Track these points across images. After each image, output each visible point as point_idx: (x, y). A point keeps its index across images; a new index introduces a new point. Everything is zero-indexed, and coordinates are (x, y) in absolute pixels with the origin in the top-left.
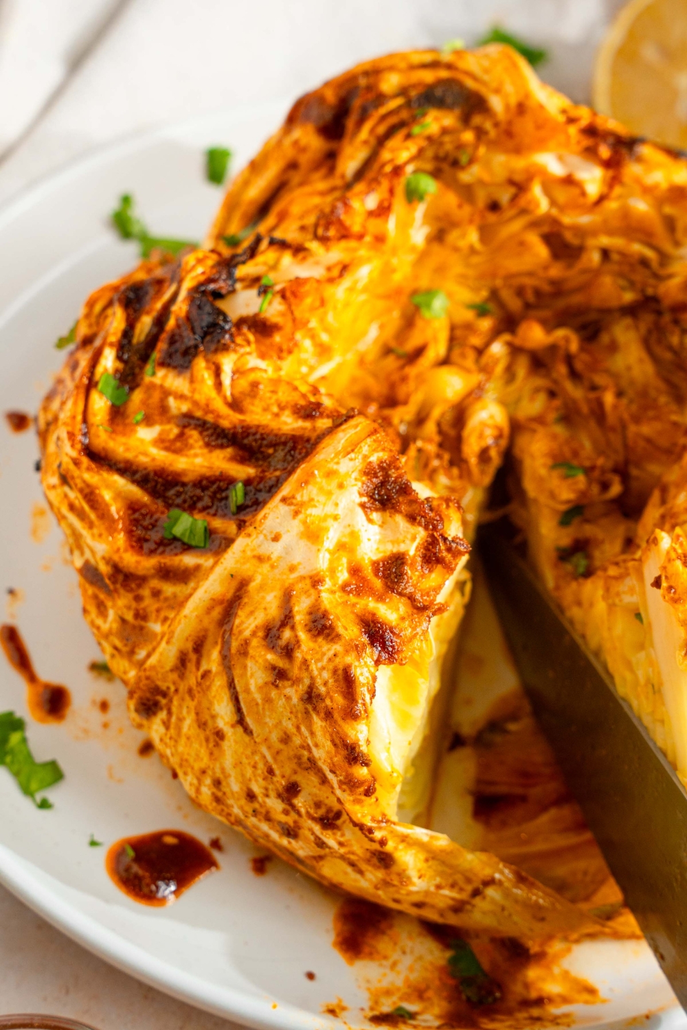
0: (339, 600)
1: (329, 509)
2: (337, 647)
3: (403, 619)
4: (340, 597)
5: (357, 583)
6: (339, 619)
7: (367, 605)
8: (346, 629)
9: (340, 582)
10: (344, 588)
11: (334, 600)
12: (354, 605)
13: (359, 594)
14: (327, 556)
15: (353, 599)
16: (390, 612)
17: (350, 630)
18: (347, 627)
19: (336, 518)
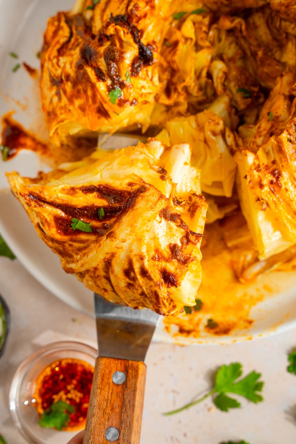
0: (152, 264)
1: (145, 228)
2: (152, 283)
3: (176, 269)
4: (152, 263)
5: (158, 256)
6: (152, 273)
7: (162, 265)
8: (155, 277)
9: (151, 256)
10: (153, 258)
11: (149, 264)
12: (157, 266)
13: (159, 261)
14: (145, 246)
15: (157, 263)
16: (171, 267)
17: (157, 277)
18: (155, 276)
19: (147, 231)
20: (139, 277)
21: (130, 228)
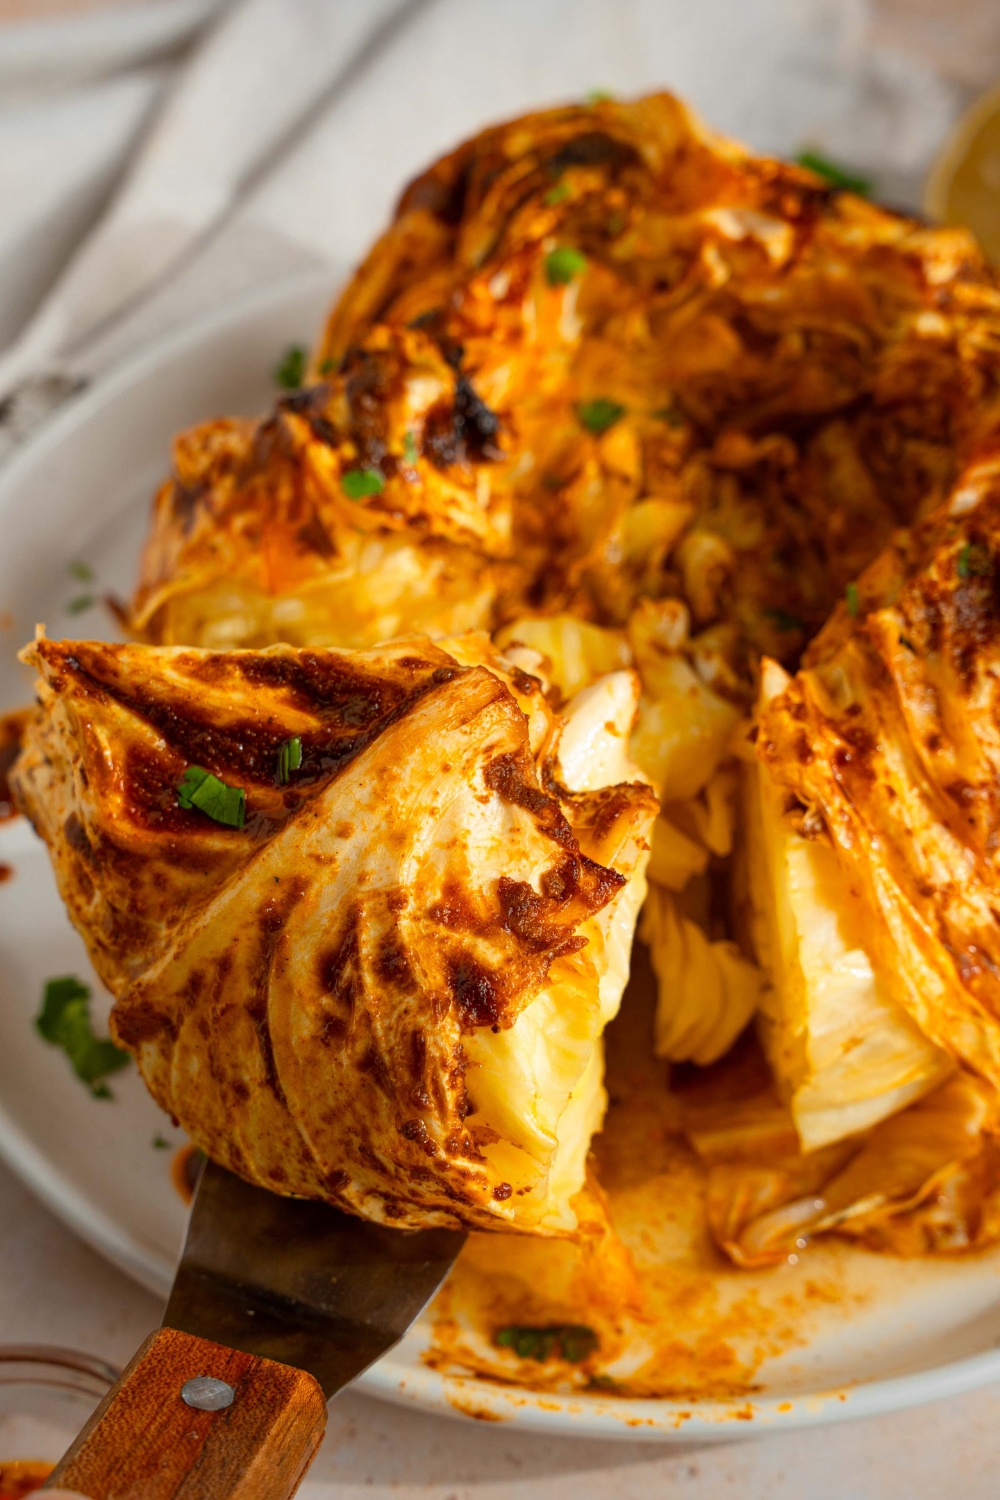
0: (423, 931)
1: (425, 799)
2: (411, 1001)
3: (508, 960)
4: (427, 927)
5: (454, 908)
6: (418, 960)
7: (461, 942)
8: (426, 975)
9: (429, 904)
10: (433, 914)
11: (416, 931)
12: (442, 940)
13: (453, 924)
14: (415, 866)
15: (443, 931)
16: (490, 953)
17: (431, 977)
18: (427, 971)
19: (433, 812)
20: (369, 979)
21: (375, 782)
